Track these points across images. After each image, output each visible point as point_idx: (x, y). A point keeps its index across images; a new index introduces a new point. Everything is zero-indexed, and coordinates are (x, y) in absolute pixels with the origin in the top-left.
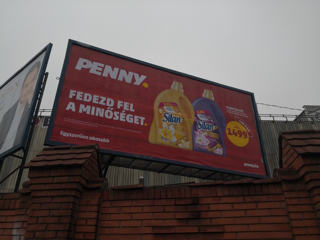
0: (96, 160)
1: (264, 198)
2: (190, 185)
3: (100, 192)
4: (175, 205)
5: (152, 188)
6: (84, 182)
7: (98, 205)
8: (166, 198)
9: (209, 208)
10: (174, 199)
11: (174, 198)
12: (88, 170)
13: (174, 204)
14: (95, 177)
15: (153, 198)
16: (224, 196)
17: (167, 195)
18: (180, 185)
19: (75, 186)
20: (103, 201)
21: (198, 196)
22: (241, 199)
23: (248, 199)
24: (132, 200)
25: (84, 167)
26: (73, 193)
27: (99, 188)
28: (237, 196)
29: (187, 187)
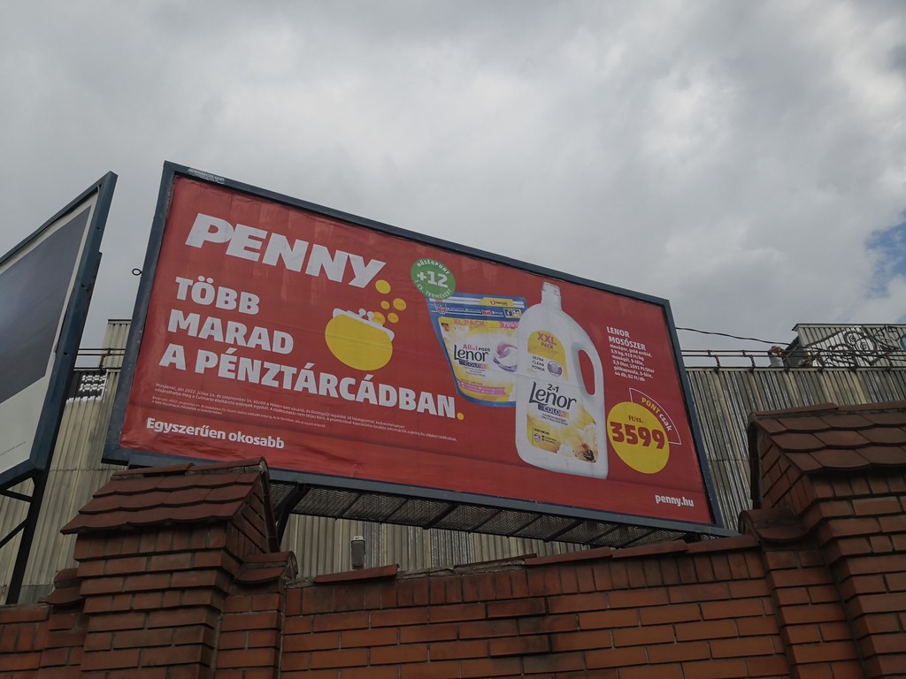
1: (718, 590)
2: (523, 563)
3: (278, 593)
4: (487, 619)
5: (421, 576)
6: (232, 565)
7: (274, 629)
8: (460, 601)
9: (578, 623)
10: (483, 604)
11: (481, 602)
12: (244, 533)
13: (484, 617)
15: (427, 603)
16: (615, 590)
17: (462, 593)
18: (496, 564)
19: (210, 578)
20: (287, 616)
21: (547, 594)
22: (657, 596)
23: (678, 594)
24: (366, 610)
25: (234, 525)
26: (206, 597)
27: (275, 580)
28: (649, 587)
29: (517, 568)
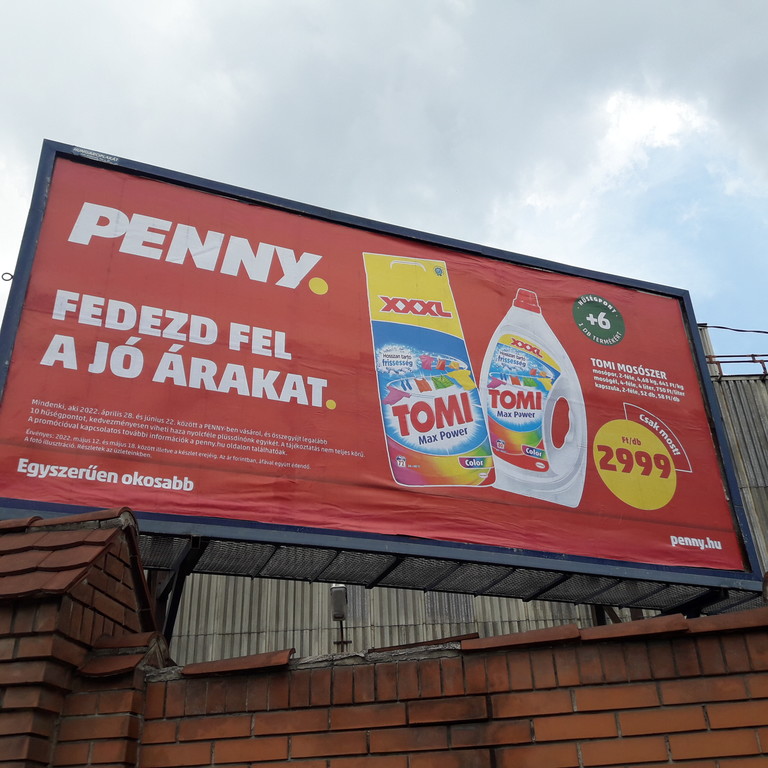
0: (126, 565)
1: (731, 687)
2: (458, 647)
3: (133, 689)
4: (407, 725)
5: (323, 665)
6: (74, 654)
7: (125, 738)
8: (373, 700)
9: (532, 732)
10: (403, 704)
11: (401, 701)
12: (94, 610)
13: (404, 723)
14: (126, 627)
15: (328, 703)
16: (584, 685)
17: (376, 689)
18: (423, 648)
19: (37, 672)
20: (146, 720)
21: (490, 690)
22: (644, 694)
23: (673, 692)
24: (249, 712)
25: (74, 599)
26: (32, 699)
27: (129, 673)
28: (633, 681)
29: (450, 655)
